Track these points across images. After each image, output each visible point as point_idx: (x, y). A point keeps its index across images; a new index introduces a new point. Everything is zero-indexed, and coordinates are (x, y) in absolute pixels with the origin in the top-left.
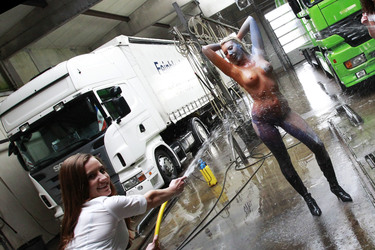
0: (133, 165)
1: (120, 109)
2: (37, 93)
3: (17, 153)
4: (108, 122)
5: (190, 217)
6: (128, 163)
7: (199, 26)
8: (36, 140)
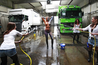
0: (25, 28)
1: (27, 19)
2: (16, 11)
3: (9, 18)
4: (24, 20)
5: (29, 40)
6: (24, 28)
7: (44, 13)
8: (13, 18)
